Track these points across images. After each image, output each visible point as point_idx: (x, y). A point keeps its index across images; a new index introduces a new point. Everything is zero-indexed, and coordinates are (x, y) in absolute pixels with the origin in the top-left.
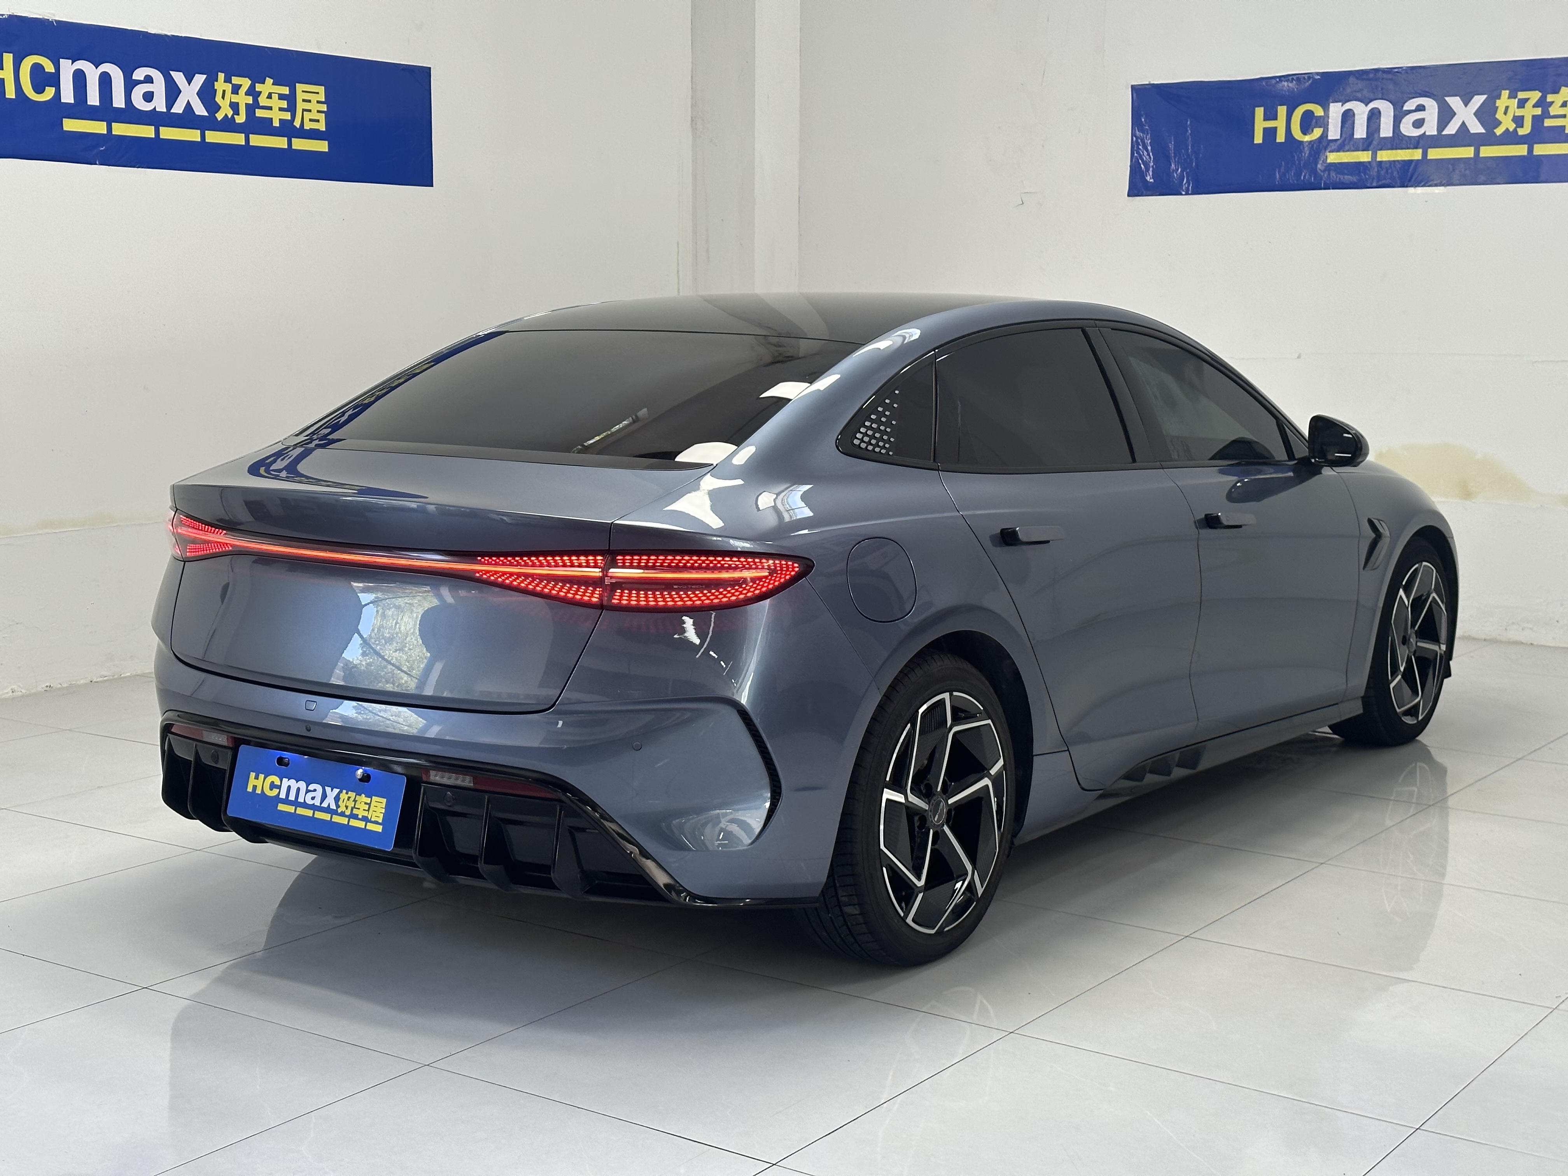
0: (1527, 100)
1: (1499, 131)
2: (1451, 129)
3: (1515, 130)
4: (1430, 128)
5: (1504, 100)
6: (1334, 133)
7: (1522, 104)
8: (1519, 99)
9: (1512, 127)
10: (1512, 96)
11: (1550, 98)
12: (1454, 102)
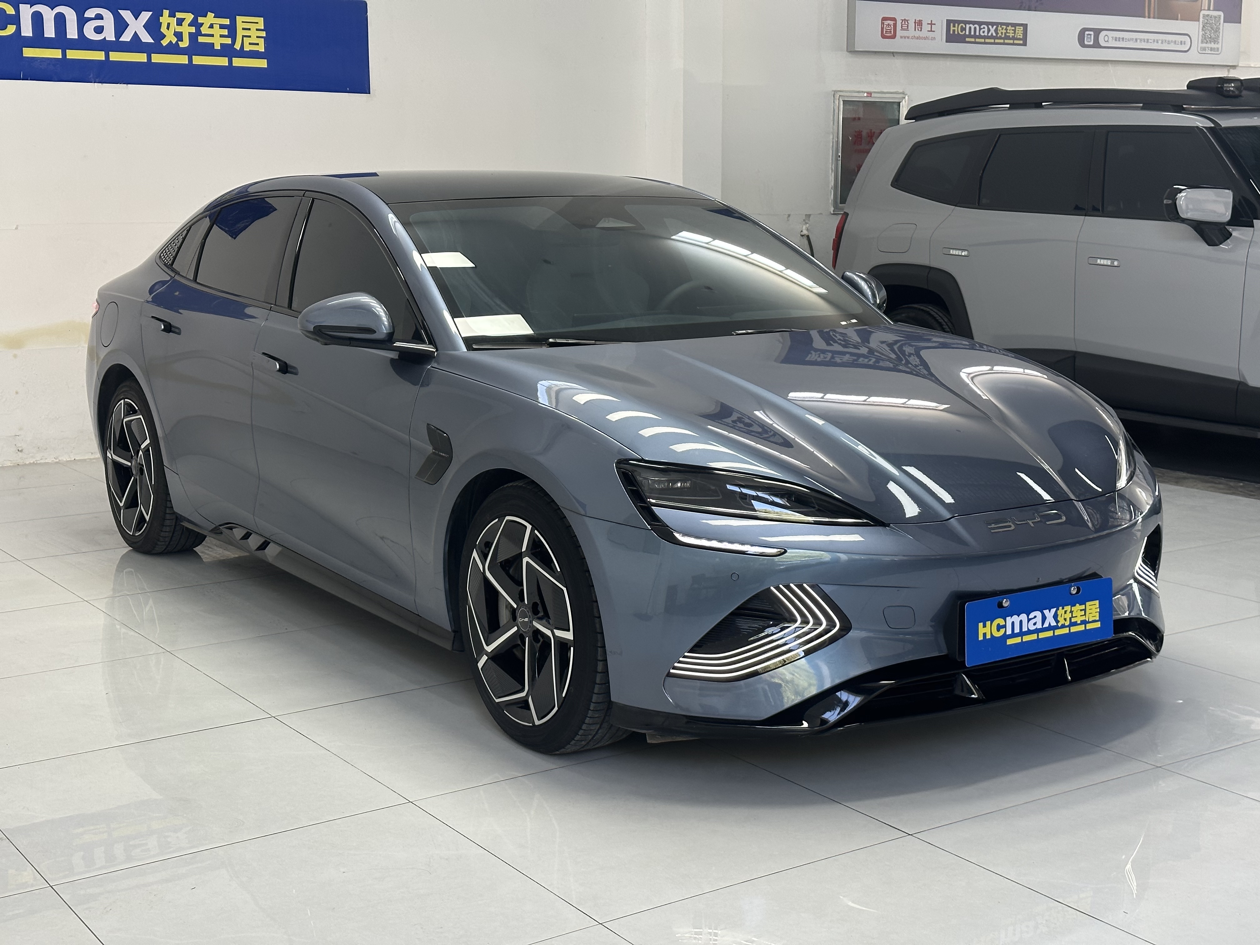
0: (183, 19)
1: (165, 42)
2: (127, 37)
3: (177, 42)
4: (109, 34)
5: (165, 18)
6: (27, 31)
7: (180, 22)
8: (177, 18)
9: (174, 40)
10: (172, 15)
11: (201, 20)
12: (126, 15)
